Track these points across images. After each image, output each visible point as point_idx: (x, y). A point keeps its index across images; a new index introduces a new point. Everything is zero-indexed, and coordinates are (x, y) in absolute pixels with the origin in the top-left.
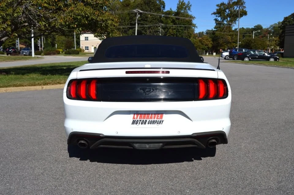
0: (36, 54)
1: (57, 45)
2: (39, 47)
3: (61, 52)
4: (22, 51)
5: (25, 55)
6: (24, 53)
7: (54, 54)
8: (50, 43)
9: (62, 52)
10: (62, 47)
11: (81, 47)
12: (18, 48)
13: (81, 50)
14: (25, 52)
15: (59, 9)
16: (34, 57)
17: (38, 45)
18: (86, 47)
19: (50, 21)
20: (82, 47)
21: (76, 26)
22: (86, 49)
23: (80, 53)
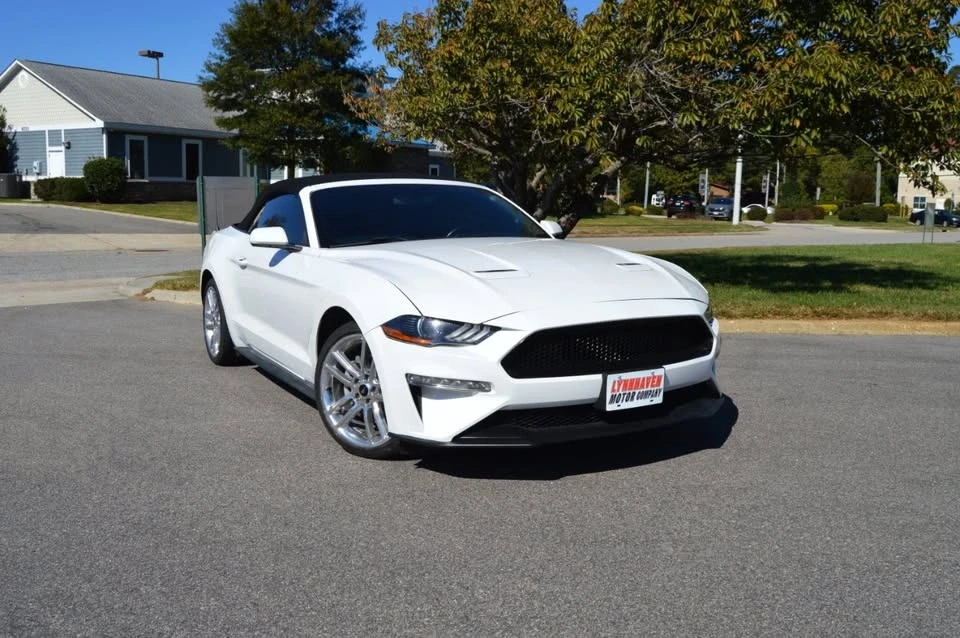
1: (822, 190)
3: (831, 214)
4: (712, 205)
5: (717, 219)
6: (716, 213)
7: (804, 218)
8: (802, 186)
9: (835, 213)
10: (838, 198)
11: (899, 200)
12: (704, 196)
13: (897, 210)
14: (718, 210)
16: (737, 227)
18: (916, 199)
19: (715, 109)
20: (903, 198)
22: (917, 206)
23: (889, 217)
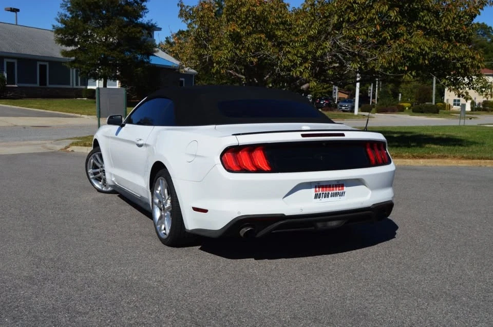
0: (362, 108)
1: (402, 95)
2: (370, 97)
3: (407, 108)
4: (340, 103)
5: (344, 111)
6: (343, 108)
7: (393, 111)
8: (390, 92)
9: (409, 108)
10: (411, 99)
11: (445, 101)
12: (335, 98)
13: (444, 107)
14: (345, 106)
16: (358, 116)
17: (368, 95)
18: (454, 101)
20: (447, 100)
21: (406, 68)
22: (454, 104)
23: (440, 111)
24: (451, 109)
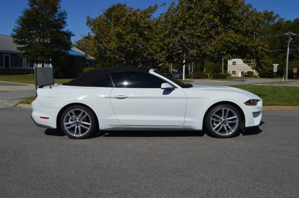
0: (186, 78)
1: (206, 69)
3: (209, 76)
4: (174, 74)
7: (202, 78)
8: (199, 68)
9: (210, 76)
10: (210, 72)
11: (228, 72)
12: (171, 71)
13: (228, 75)
14: (177, 76)
15: (211, 37)
16: (185, 81)
17: (188, 70)
18: (233, 72)
19: (202, 48)
20: (229, 71)
21: (225, 52)
22: (233, 74)
23: (227, 77)
24: (231, 76)
